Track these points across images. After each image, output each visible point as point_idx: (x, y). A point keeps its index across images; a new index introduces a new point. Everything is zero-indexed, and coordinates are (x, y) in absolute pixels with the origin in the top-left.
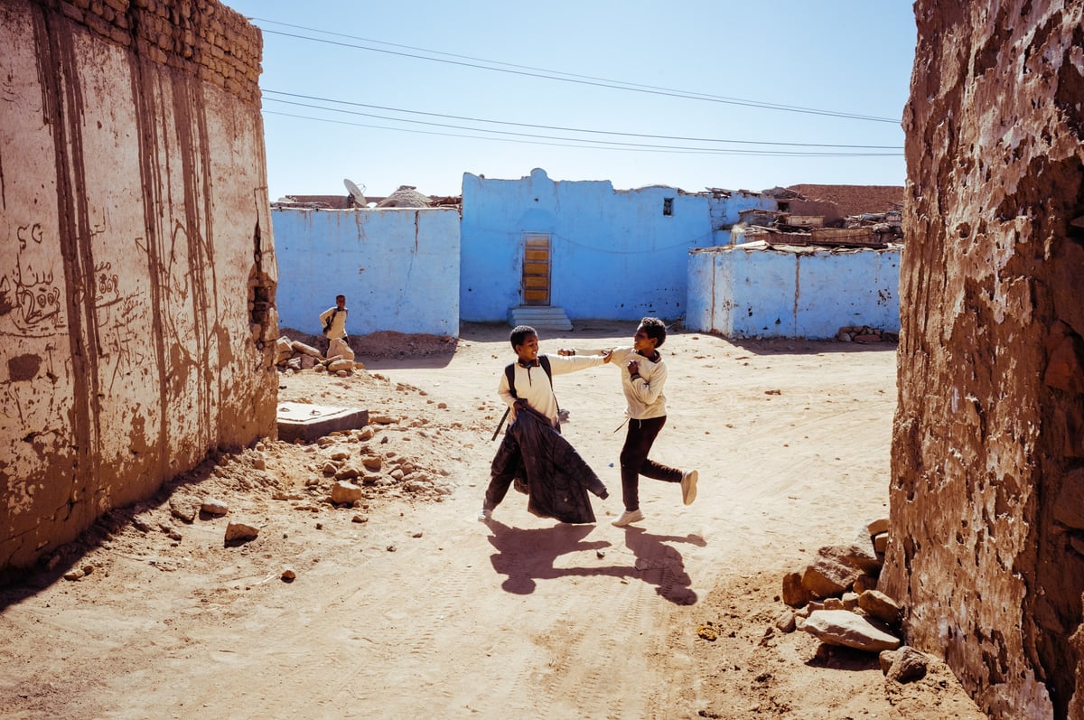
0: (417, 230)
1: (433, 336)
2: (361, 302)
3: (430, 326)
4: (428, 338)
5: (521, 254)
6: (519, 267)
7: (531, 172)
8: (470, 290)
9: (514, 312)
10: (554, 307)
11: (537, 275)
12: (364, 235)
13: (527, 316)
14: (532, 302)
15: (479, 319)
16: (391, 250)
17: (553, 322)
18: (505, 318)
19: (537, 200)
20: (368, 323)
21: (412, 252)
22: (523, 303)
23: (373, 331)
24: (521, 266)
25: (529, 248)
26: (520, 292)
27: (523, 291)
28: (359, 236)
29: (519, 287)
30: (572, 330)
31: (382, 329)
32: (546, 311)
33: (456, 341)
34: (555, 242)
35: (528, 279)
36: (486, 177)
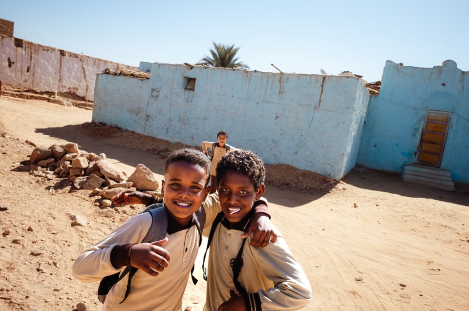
0: (322, 91)
1: (319, 175)
2: (273, 140)
3: (318, 167)
4: (314, 176)
5: (422, 125)
6: (419, 135)
7: (443, 63)
8: (375, 146)
9: (406, 167)
10: (443, 170)
11: (433, 143)
12: (283, 92)
13: (417, 173)
14: (423, 163)
15: (378, 168)
16: (300, 105)
17: (438, 181)
18: (399, 171)
19: (444, 85)
20: (275, 156)
21: (315, 108)
22: (416, 161)
23: (277, 163)
24: (420, 134)
25: (429, 121)
26: (416, 153)
27: (418, 153)
28: (280, 92)
29: (415, 149)
30: (453, 192)
31: (284, 163)
32: (434, 172)
33: (337, 182)
34: (454, 119)
35: (424, 145)
36: (404, 65)
